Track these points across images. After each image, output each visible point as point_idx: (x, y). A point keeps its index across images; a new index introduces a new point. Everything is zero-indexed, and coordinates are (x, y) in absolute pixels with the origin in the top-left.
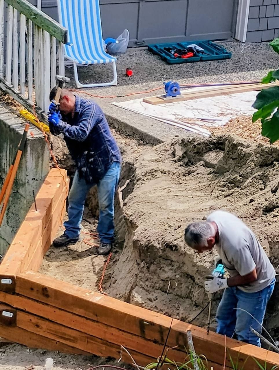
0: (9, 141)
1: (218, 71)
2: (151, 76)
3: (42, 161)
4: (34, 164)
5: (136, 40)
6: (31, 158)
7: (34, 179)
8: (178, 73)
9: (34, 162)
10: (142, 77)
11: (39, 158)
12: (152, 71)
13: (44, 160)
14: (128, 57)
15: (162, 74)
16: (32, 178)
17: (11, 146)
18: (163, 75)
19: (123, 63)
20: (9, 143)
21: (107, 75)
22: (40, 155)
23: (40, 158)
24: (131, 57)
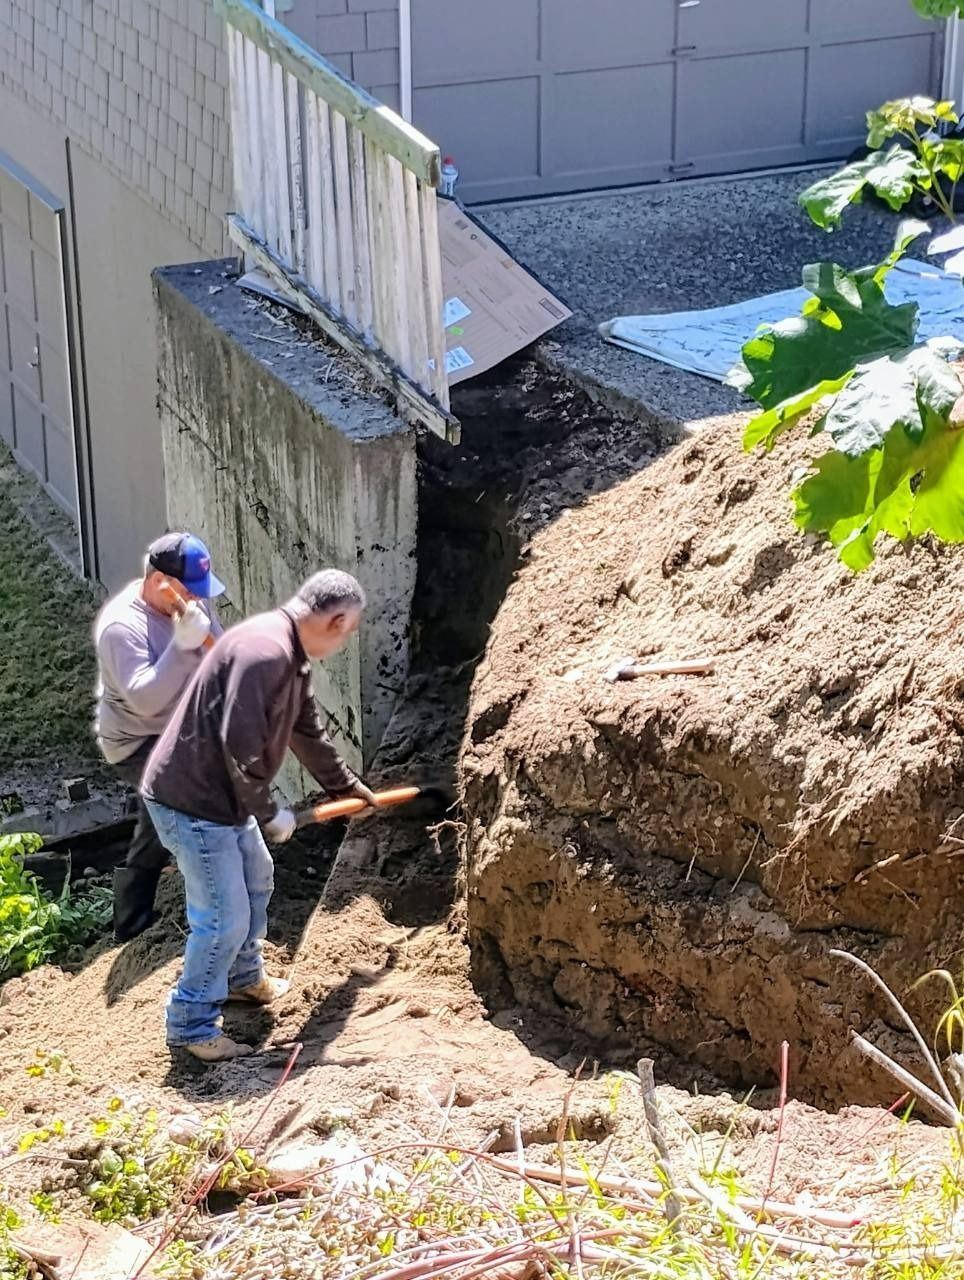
0: (312, 448)
1: (885, 236)
2: (704, 258)
3: (396, 499)
4: (374, 508)
5: (669, 162)
6: (366, 494)
7: (378, 547)
8: (776, 245)
9: (374, 503)
10: (678, 261)
11: (386, 490)
12: (707, 243)
13: (402, 495)
14: (647, 208)
15: (731, 251)
16: (371, 543)
17: (318, 461)
18: (736, 253)
19: (633, 225)
20: (312, 453)
21: (586, 260)
22: (390, 485)
23: (390, 493)
24: (657, 208)
